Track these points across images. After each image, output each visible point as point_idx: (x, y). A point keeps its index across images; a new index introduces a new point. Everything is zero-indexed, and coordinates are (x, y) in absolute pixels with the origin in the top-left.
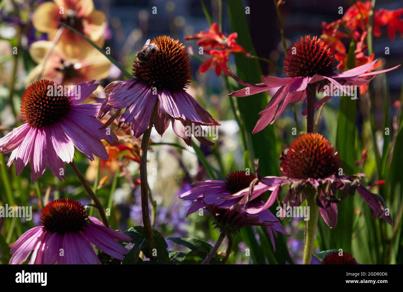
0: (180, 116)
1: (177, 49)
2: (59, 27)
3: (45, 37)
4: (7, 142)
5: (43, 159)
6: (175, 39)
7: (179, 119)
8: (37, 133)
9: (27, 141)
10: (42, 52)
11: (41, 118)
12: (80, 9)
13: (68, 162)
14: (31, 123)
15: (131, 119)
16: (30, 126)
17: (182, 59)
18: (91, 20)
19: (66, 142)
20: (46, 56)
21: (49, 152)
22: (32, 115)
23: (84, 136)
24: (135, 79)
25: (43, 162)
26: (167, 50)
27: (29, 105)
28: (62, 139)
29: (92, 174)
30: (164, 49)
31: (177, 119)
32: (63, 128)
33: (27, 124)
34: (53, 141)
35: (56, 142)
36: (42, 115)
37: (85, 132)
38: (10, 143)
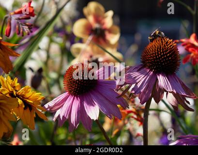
0: (172, 90)
1: (171, 46)
2: (90, 35)
3: (81, 41)
4: (53, 104)
5: (77, 117)
6: (170, 39)
7: (172, 92)
8: (74, 99)
9: (67, 104)
10: (79, 51)
11: (77, 89)
12: (103, 24)
13: (95, 120)
14: (70, 92)
15: (138, 92)
16: (70, 94)
17: (175, 52)
18: (110, 31)
19: (93, 106)
20: (81, 52)
21: (81, 112)
22: (71, 86)
23: (106, 102)
24: (142, 65)
25: (77, 119)
26: (164, 46)
27: (70, 80)
28: (91, 104)
29: (106, 127)
30: (162, 45)
31: (170, 92)
32: (92, 96)
33: (67, 93)
34: (85, 105)
35: (87, 105)
36: (78, 87)
37: (107, 99)
38: (56, 105)
